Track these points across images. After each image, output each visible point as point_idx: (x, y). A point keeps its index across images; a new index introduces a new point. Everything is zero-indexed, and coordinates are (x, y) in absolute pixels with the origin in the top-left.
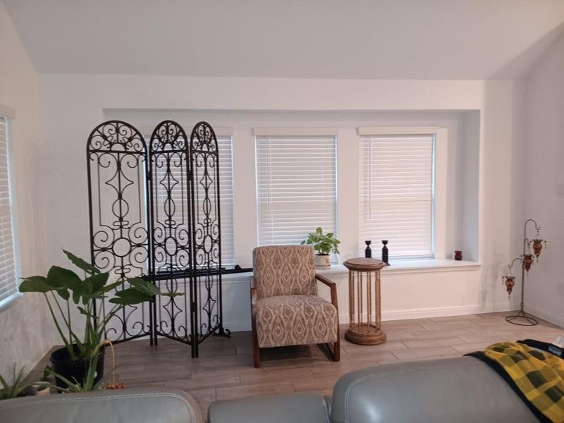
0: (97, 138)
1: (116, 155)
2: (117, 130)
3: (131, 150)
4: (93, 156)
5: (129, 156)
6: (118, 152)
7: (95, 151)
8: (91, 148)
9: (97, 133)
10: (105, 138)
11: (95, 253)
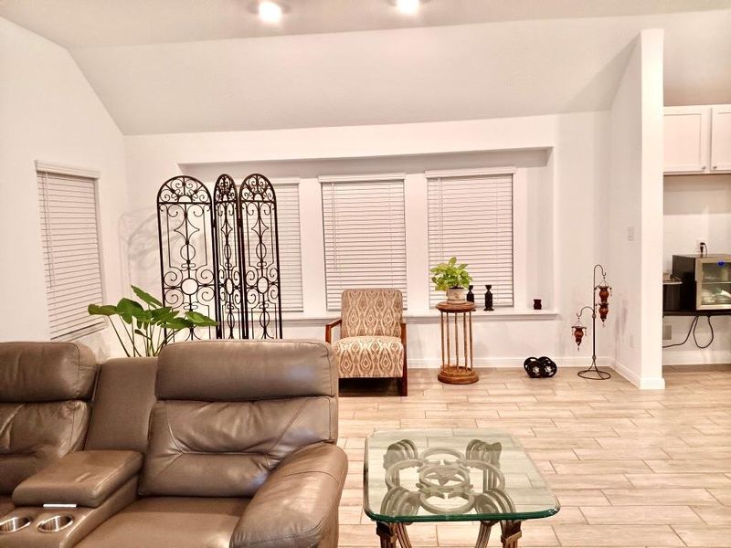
0: (166, 192)
1: (183, 206)
2: (184, 184)
3: (198, 201)
4: (163, 207)
5: (195, 206)
6: (185, 203)
7: (164, 203)
8: (160, 201)
9: (165, 188)
10: (173, 191)
11: (166, 291)
